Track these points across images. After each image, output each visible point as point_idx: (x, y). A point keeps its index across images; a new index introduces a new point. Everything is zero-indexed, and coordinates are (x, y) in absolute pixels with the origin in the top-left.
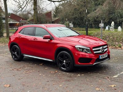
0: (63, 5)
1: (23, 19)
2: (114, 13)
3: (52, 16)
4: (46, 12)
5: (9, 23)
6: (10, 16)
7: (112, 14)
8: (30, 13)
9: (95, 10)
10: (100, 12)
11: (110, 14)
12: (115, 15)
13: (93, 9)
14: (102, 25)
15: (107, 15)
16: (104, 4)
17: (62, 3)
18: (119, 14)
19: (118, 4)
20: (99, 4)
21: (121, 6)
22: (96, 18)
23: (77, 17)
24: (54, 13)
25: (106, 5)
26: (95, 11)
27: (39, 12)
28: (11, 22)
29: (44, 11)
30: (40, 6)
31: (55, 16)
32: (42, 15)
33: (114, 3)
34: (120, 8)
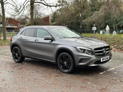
0: (60, 10)
1: (21, 24)
2: (110, 18)
3: (50, 21)
4: (44, 16)
5: (6, 27)
6: (8, 21)
7: (108, 19)
8: (28, 18)
9: (92, 15)
10: (97, 17)
11: (106, 19)
12: (111, 21)
13: (90, 14)
14: (94, 29)
15: (103, 20)
16: (101, 10)
17: (59, 9)
18: (114, 20)
19: (114, 10)
20: (95, 10)
21: (117, 12)
22: (92, 23)
23: (73, 22)
24: (52, 18)
25: (102, 11)
26: (91, 17)
27: (37, 17)
28: (9, 27)
29: (42, 16)
30: (38, 11)
31: (53, 21)
32: (40, 20)
33: (110, 9)
34: (116, 14)
